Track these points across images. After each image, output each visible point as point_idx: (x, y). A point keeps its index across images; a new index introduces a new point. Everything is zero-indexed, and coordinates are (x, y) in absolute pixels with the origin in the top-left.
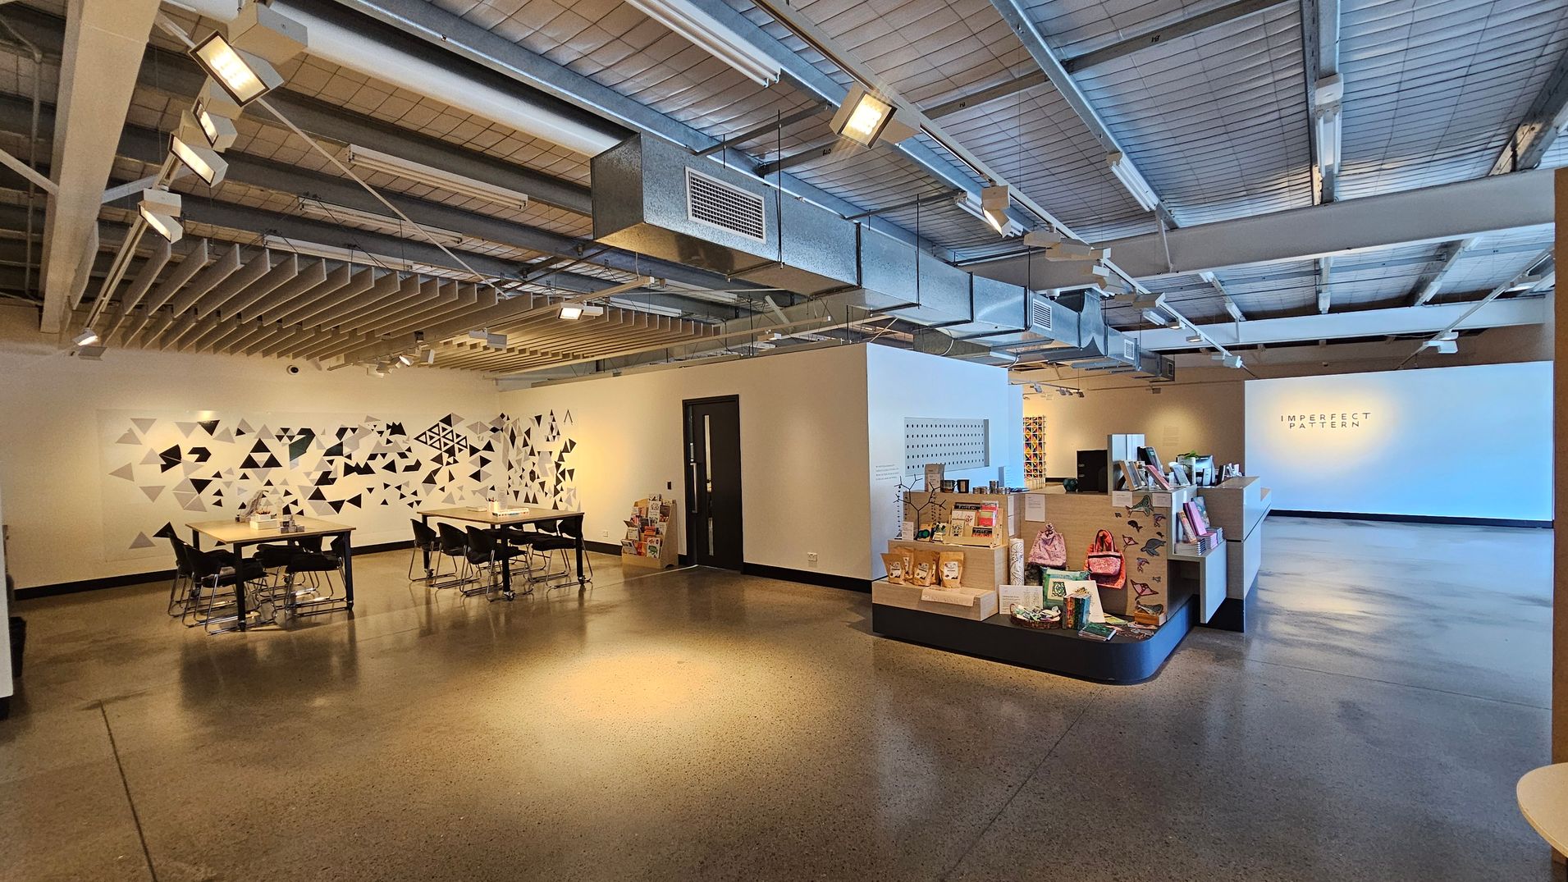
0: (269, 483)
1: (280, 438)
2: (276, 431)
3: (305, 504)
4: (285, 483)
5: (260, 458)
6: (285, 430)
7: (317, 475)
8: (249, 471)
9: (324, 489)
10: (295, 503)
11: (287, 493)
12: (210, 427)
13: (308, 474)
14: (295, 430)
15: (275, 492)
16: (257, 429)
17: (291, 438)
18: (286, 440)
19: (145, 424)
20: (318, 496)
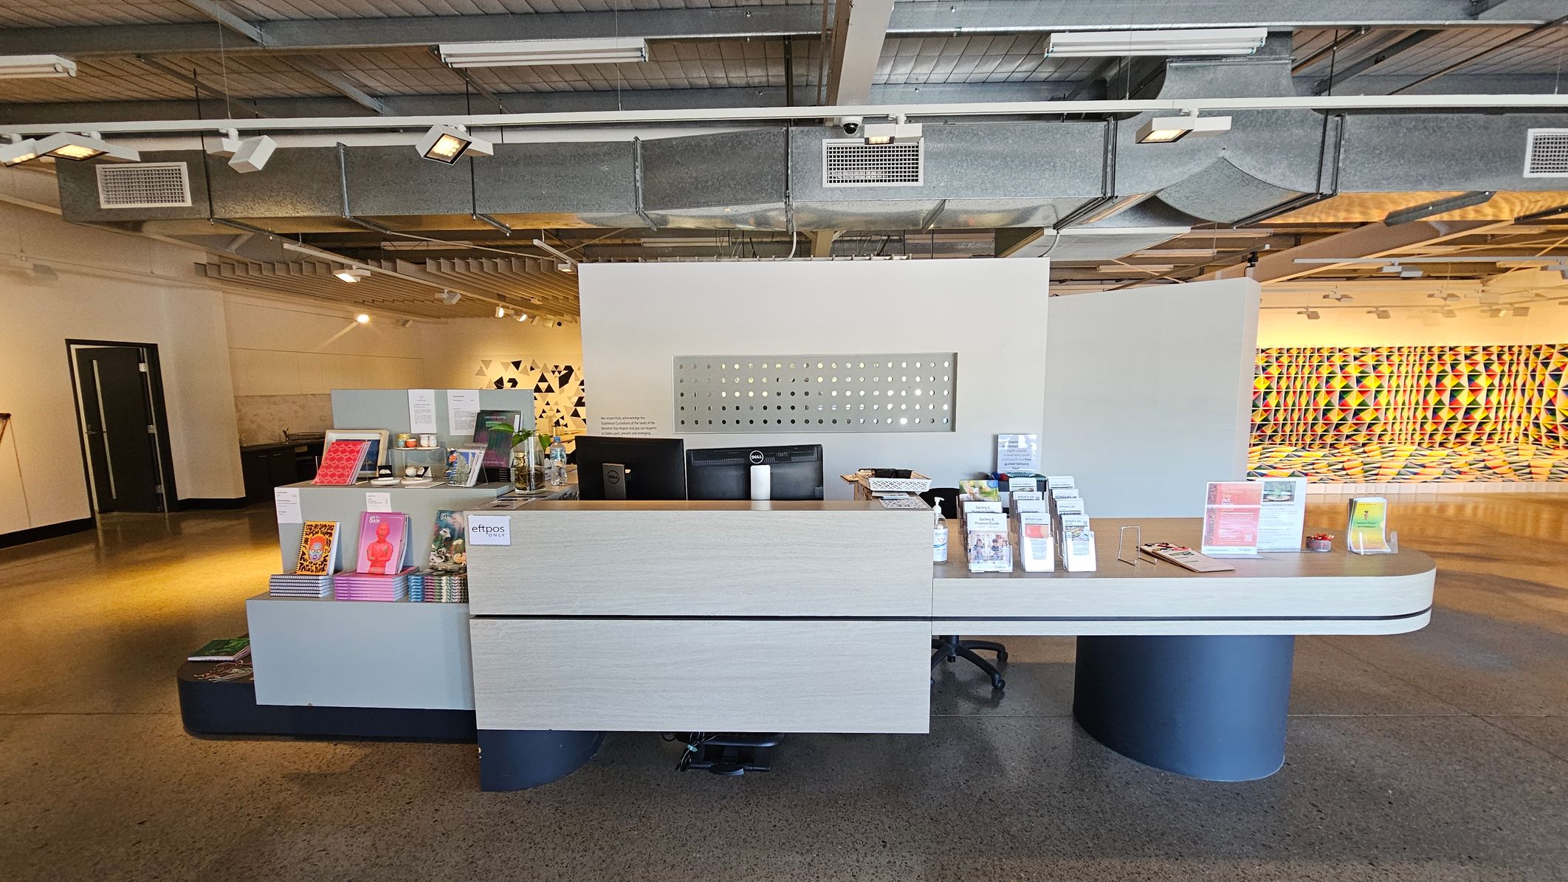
0: (548, 404)
1: (553, 372)
2: (551, 368)
3: (568, 420)
4: (556, 404)
5: (543, 386)
6: (556, 367)
7: (575, 400)
8: (537, 395)
9: (580, 409)
10: (562, 418)
11: (558, 411)
12: (517, 364)
13: (570, 398)
14: (562, 367)
15: (551, 410)
16: (541, 366)
17: (560, 372)
18: (557, 373)
19: (487, 363)
20: (576, 414)
